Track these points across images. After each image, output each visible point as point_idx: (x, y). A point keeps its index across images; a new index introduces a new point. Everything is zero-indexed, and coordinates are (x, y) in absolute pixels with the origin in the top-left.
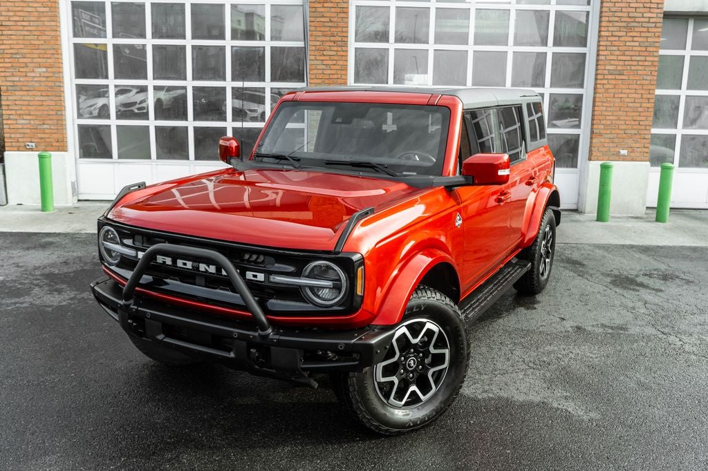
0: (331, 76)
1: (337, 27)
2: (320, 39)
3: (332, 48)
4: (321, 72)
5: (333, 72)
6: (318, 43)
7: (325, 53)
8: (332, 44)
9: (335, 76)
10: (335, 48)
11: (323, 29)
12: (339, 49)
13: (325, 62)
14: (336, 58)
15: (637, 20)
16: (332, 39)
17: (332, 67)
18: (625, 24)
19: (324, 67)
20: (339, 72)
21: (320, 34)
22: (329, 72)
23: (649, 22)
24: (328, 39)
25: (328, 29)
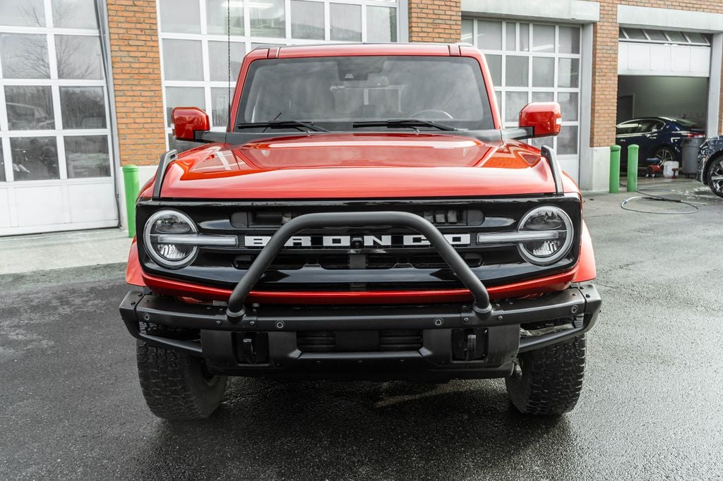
0: (141, 71)
1: (143, 12)
2: (123, 25)
3: (139, 37)
4: (128, 65)
5: (142, 65)
6: (122, 31)
7: (131, 42)
8: (140, 33)
9: (146, 71)
10: (143, 38)
11: (126, 14)
12: (149, 38)
13: (132, 54)
14: (146, 49)
15: (441, 17)
16: (139, 26)
17: (141, 60)
18: (431, 21)
19: (131, 59)
20: (150, 66)
21: (122, 19)
22: (137, 65)
23: (450, 20)
24: (133, 26)
25: (132, 14)
